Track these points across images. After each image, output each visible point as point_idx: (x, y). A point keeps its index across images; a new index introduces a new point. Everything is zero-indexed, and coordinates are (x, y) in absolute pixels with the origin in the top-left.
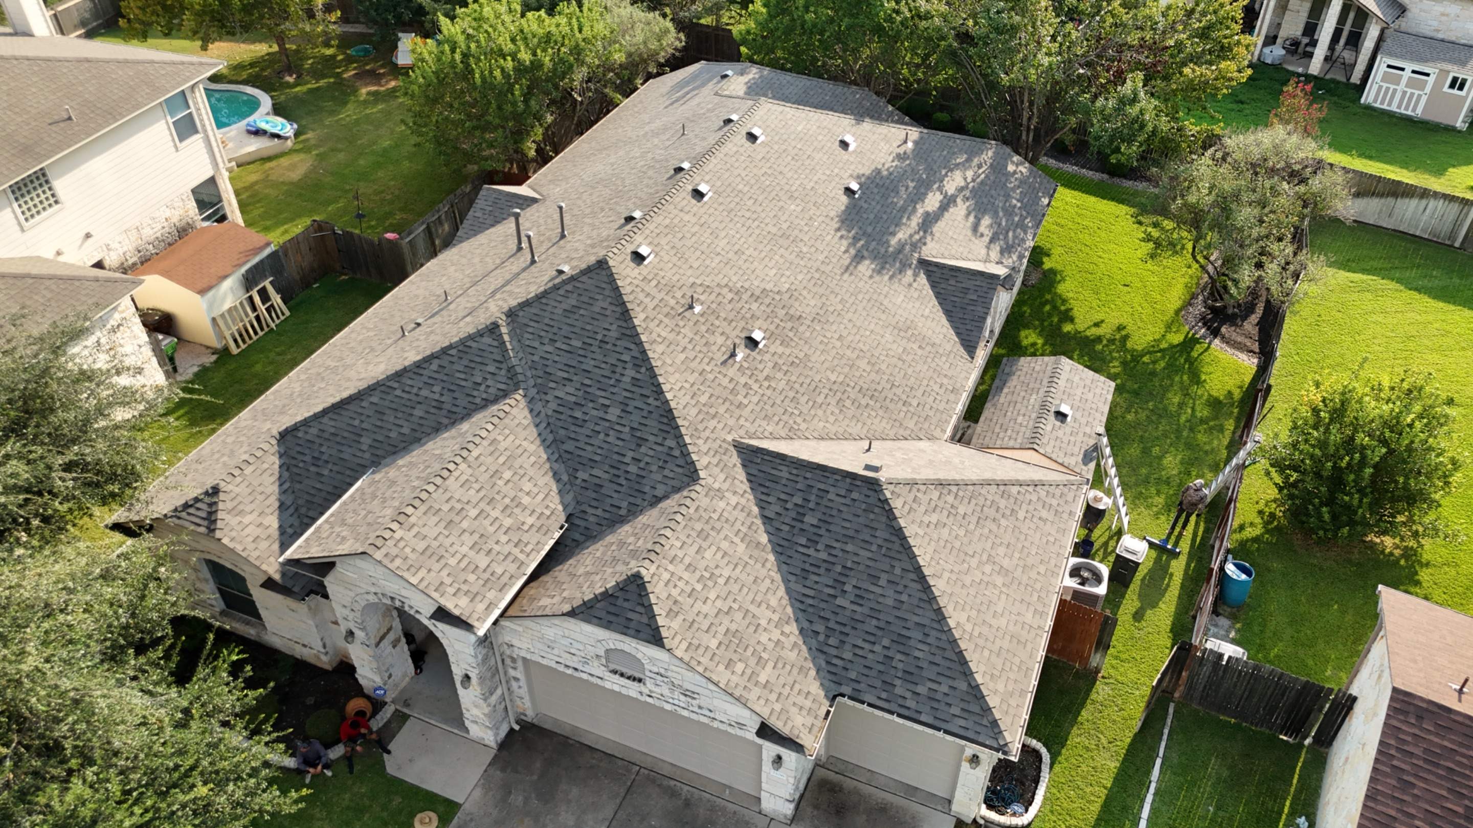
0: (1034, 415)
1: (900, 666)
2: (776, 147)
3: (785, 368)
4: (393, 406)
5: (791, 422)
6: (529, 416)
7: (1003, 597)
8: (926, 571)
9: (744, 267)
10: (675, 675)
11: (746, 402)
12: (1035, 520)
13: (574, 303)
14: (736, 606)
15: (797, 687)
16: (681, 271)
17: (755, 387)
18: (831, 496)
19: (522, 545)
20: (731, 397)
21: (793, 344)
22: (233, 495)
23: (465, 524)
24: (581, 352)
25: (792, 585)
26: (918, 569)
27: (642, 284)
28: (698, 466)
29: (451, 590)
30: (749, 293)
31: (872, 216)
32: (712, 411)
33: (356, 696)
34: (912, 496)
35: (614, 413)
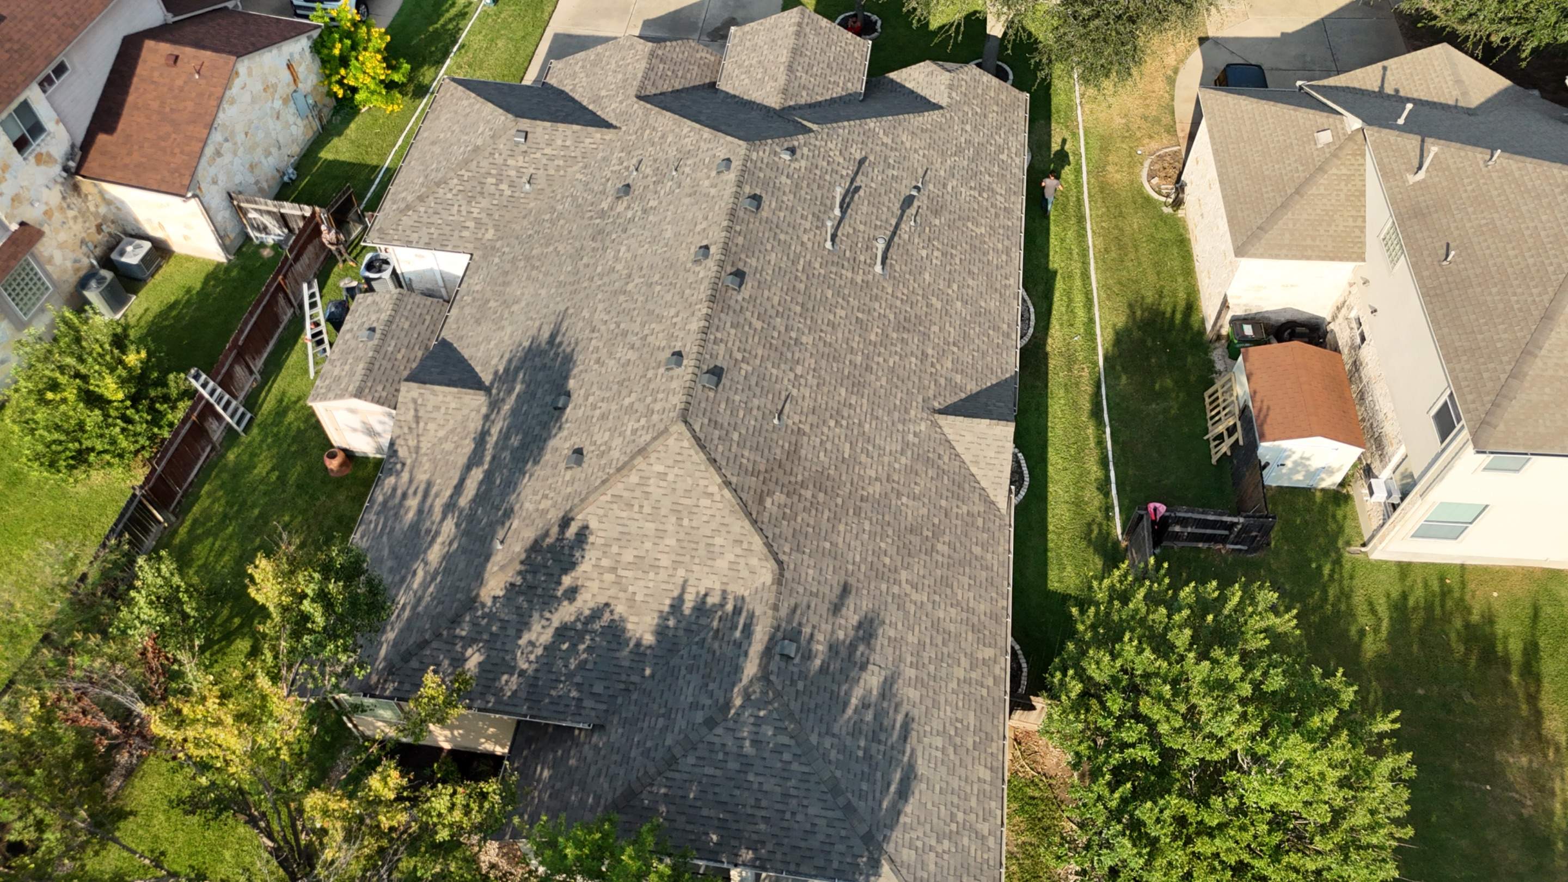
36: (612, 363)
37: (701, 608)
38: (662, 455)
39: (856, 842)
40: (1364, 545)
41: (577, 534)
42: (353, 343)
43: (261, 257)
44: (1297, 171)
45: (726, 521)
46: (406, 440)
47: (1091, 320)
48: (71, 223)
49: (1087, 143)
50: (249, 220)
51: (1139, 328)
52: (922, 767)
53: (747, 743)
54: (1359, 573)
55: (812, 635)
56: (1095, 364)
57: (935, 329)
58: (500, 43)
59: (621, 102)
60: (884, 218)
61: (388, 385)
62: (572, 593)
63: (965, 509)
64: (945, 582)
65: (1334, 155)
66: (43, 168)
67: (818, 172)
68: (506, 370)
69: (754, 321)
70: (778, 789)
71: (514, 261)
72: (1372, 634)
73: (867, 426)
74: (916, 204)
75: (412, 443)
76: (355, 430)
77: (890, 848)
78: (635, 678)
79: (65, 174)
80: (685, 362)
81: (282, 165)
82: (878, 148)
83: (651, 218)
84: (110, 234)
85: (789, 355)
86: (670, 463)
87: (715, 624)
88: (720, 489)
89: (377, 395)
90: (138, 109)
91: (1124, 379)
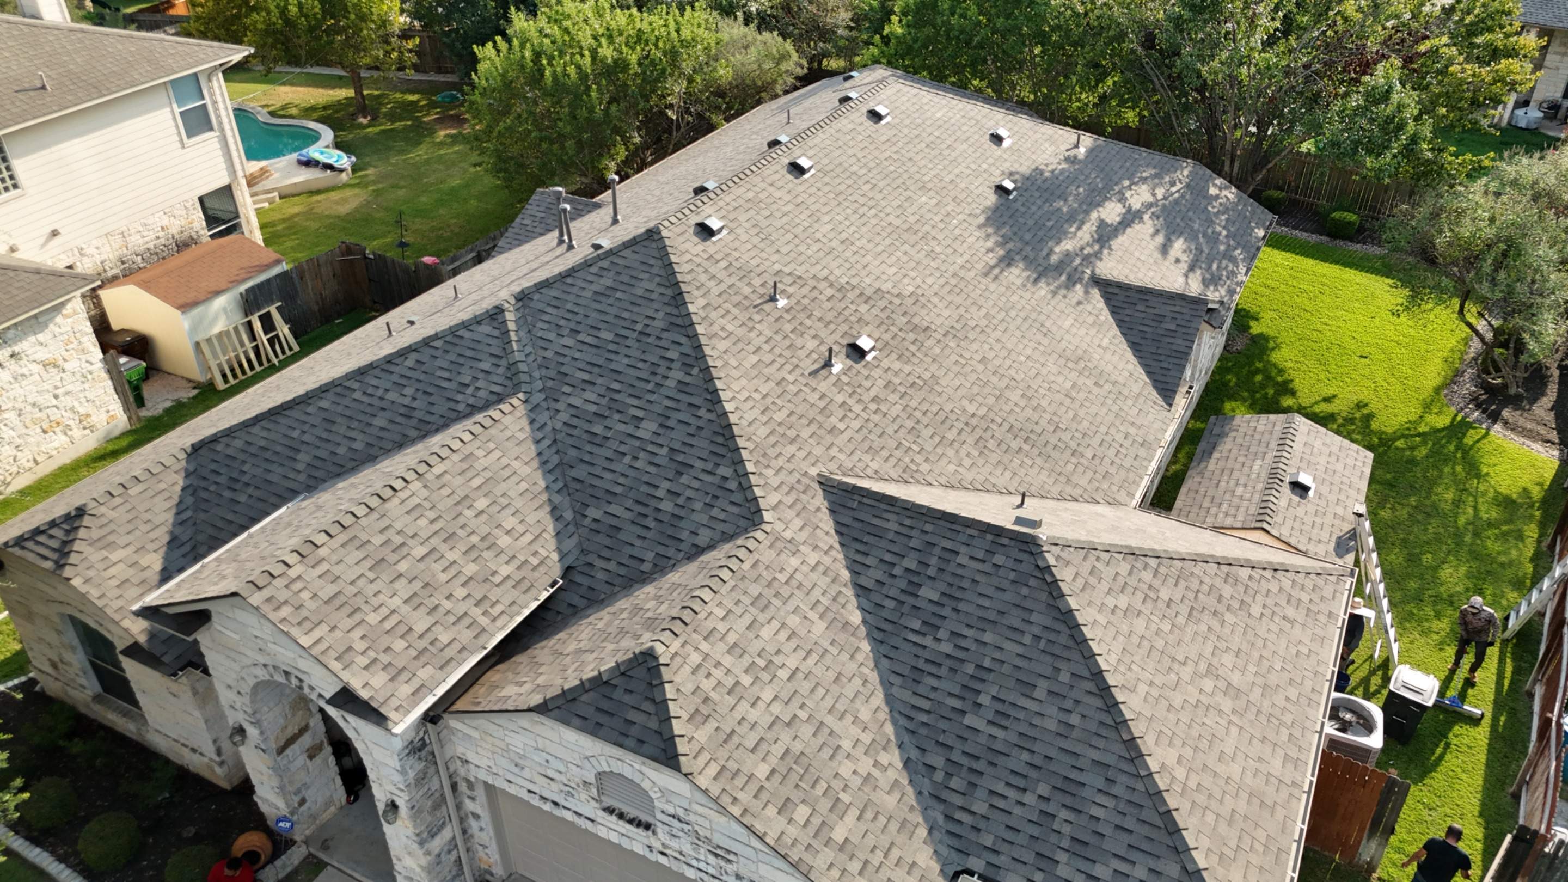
0: (1260, 486)
1: (1066, 829)
2: (906, 131)
3: (902, 389)
4: (348, 413)
5: (907, 460)
6: (527, 428)
7: (1234, 730)
8: (1111, 680)
9: (852, 260)
10: (701, 821)
11: (841, 426)
12: (1277, 619)
13: (609, 283)
14: (803, 715)
15: (895, 853)
16: (764, 255)
17: (857, 408)
18: (962, 559)
19: (486, 605)
20: (819, 418)
21: (916, 361)
22: (104, 520)
23: (403, 567)
24: (612, 347)
25: (895, 691)
26: (1098, 675)
27: (705, 263)
28: (763, 504)
29: (362, 661)
30: (857, 292)
31: (1031, 222)
32: (791, 433)
33: (256, 829)
34: (1087, 566)
35: (648, 429)
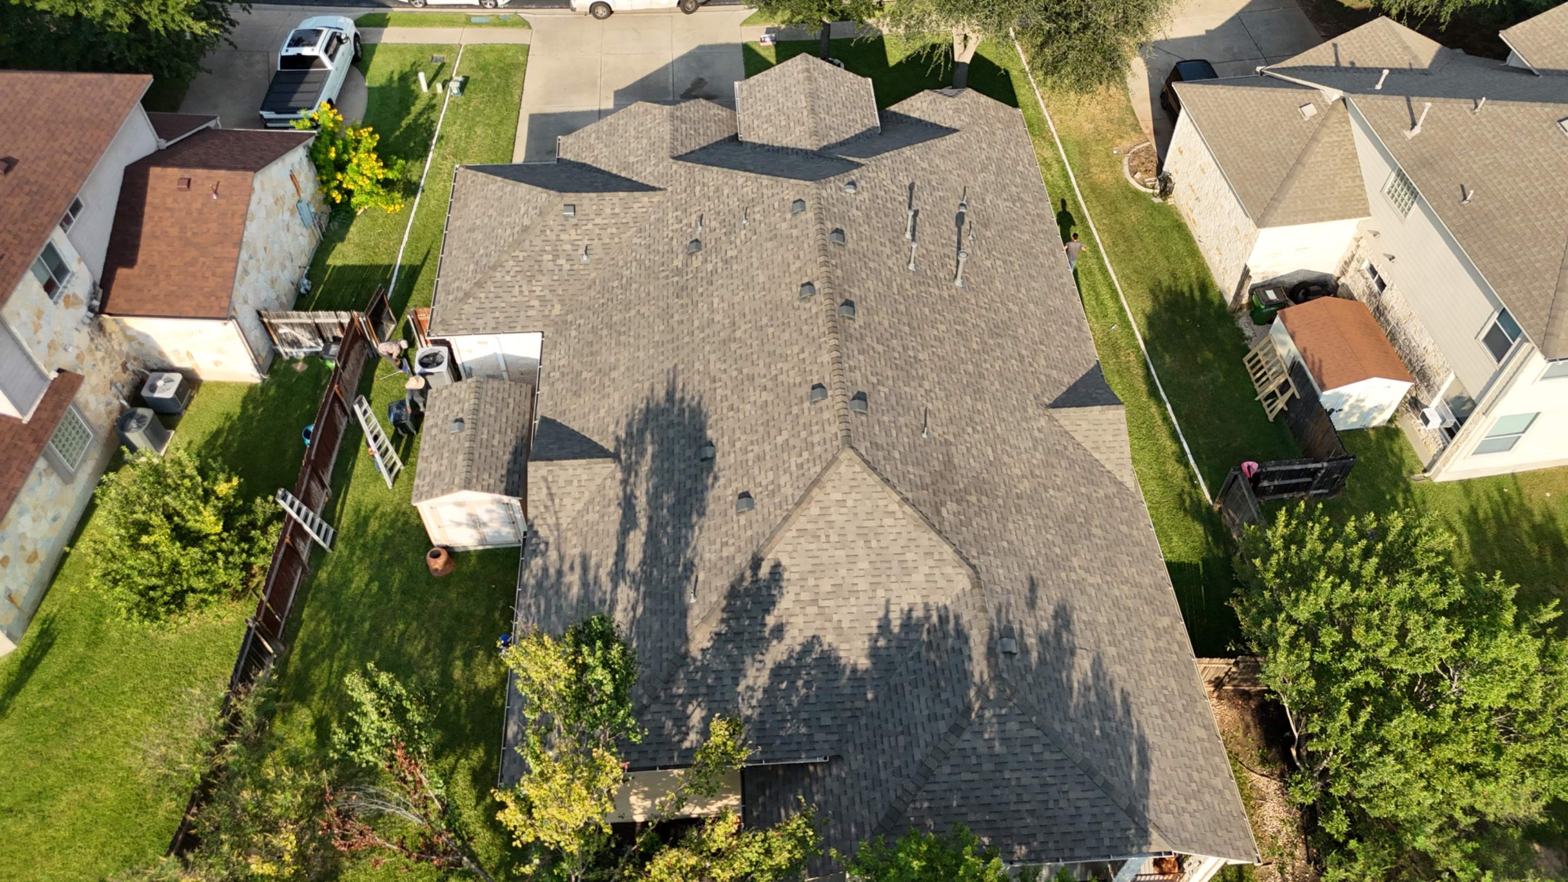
36: (748, 407)
37: (908, 624)
38: (837, 483)
39: (1121, 816)
40: (1425, 471)
41: (771, 573)
42: (443, 437)
43: (295, 372)
44: (1292, 144)
45: (913, 536)
46: (544, 519)
47: (1122, 309)
48: (100, 364)
49: (1066, 151)
50: (279, 336)
51: (1166, 310)
52: (1151, 738)
53: (997, 744)
54: (1429, 497)
55: (1021, 629)
56: (1138, 348)
57: (1021, 331)
58: (479, 130)
59: (656, 165)
60: (946, 236)
61: (493, 472)
62: (779, 631)
63: (1101, 493)
64: (1109, 562)
65: (1322, 125)
66: (71, 310)
67: (879, 201)
68: (629, 434)
69: (875, 345)
70: (1035, 781)
71: (594, 330)
72: (1457, 550)
73: (998, 428)
74: (967, 220)
75: (551, 521)
76: (459, 524)
77: (1151, 815)
78: (859, 704)
79: (91, 315)
80: (830, 393)
81: (296, 277)
82: (920, 173)
83: (735, 267)
84: (134, 371)
85: (914, 373)
86: (846, 489)
87: (925, 636)
88: (901, 507)
89: (485, 483)
90: (157, 238)
91: (1168, 359)
